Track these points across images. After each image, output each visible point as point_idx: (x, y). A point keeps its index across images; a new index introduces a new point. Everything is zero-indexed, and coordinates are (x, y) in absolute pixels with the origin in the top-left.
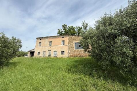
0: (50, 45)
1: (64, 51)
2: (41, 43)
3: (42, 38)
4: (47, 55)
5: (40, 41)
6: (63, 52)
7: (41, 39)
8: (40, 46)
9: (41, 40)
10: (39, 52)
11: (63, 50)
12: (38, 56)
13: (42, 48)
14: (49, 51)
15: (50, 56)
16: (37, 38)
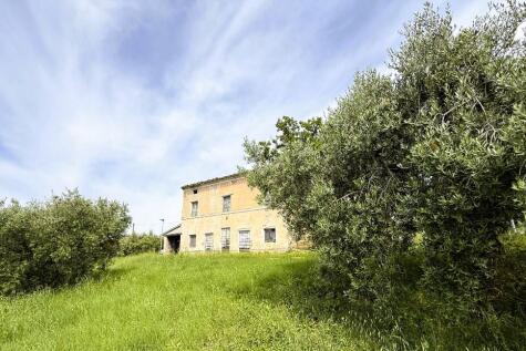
0: (226, 208)
1: (274, 230)
2: (196, 203)
3: (199, 185)
4: (218, 245)
5: (193, 197)
6: (270, 233)
7: (195, 188)
8: (195, 214)
9: (196, 192)
10: (193, 236)
11: (269, 226)
12: (190, 249)
13: (202, 223)
14: (224, 232)
15: (228, 248)
16: (183, 188)
